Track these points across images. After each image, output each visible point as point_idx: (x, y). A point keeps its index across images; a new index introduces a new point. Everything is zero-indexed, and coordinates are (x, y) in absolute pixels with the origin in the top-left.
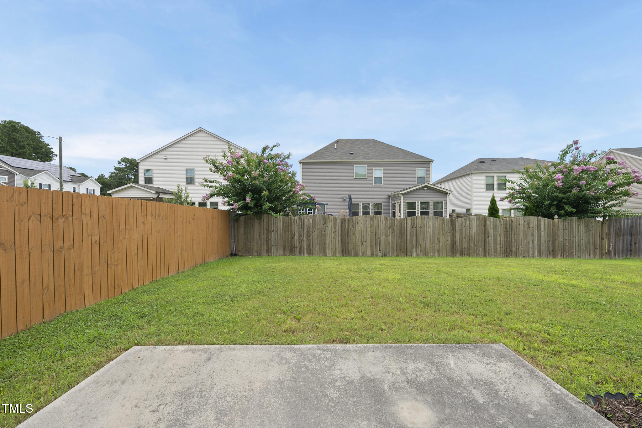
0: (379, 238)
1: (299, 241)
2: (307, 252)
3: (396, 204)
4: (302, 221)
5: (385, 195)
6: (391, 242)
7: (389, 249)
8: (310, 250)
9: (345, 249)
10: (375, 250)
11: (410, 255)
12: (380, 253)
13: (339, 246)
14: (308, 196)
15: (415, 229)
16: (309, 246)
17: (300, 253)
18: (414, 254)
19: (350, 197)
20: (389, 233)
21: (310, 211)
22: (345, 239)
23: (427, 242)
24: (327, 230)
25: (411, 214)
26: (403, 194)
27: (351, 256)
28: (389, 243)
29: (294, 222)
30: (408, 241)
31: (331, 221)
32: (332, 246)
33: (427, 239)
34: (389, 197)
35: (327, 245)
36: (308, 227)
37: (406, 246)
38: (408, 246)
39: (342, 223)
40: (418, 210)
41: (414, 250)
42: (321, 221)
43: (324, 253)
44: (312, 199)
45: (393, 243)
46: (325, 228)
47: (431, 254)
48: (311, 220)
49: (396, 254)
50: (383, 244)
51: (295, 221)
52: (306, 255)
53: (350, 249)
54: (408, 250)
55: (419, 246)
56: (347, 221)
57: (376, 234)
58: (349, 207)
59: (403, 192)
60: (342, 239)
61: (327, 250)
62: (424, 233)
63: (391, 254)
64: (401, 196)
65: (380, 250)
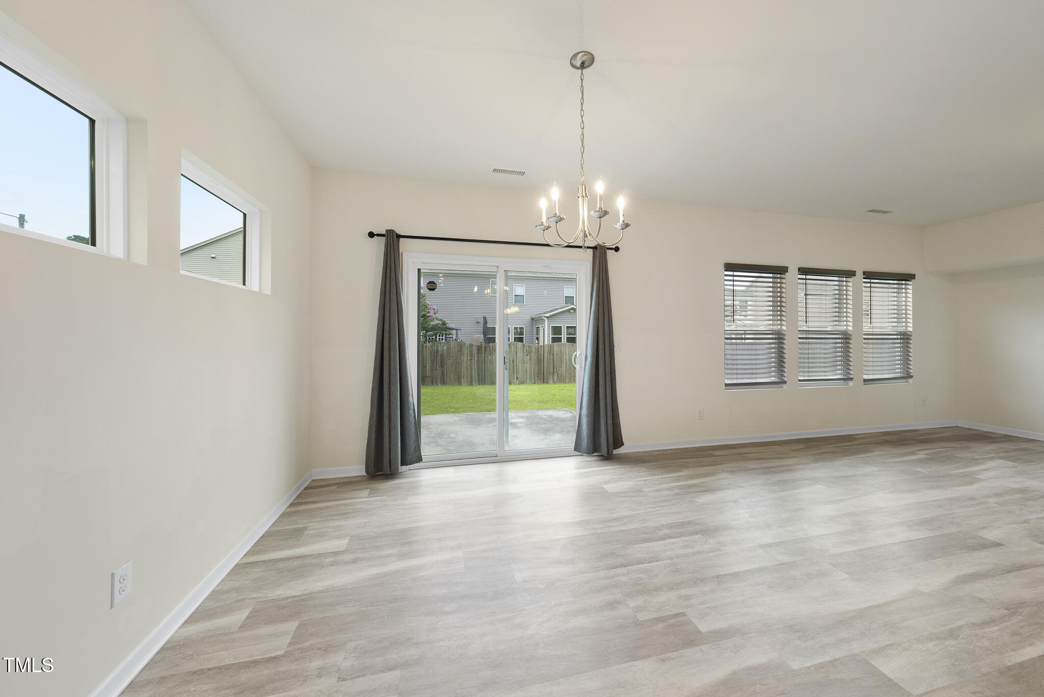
0: (516, 366)
1: (432, 370)
2: (440, 381)
3: (540, 328)
4: (436, 348)
5: (528, 318)
6: (528, 369)
7: (527, 376)
8: (444, 379)
9: (482, 378)
10: (512, 378)
11: (547, 383)
12: (517, 382)
13: (475, 374)
14: (440, 320)
15: (552, 356)
16: (443, 374)
17: (432, 383)
18: (551, 381)
19: (485, 319)
20: (527, 360)
21: (441, 337)
22: (482, 367)
23: (563, 369)
24: (462, 359)
25: (556, 340)
26: (547, 317)
27: (488, 384)
28: (527, 370)
29: (426, 349)
30: (545, 368)
31: (467, 348)
32: (467, 374)
33: (564, 366)
34: (533, 319)
35: (462, 374)
36: (442, 355)
37: (543, 373)
38: (545, 373)
39: (478, 350)
40: (564, 336)
41: (551, 377)
42: (457, 348)
43: (459, 382)
44: (444, 324)
45: (530, 370)
46: (461, 355)
47: (567, 380)
48: (445, 348)
49: (533, 382)
50: (520, 371)
51: (428, 348)
52: (439, 385)
53: (486, 377)
54: (546, 377)
55: (556, 373)
56: (483, 348)
57: (513, 362)
58: (483, 331)
59: (548, 315)
60: (478, 368)
61: (462, 379)
62: (561, 361)
63: (528, 381)
64: (546, 319)
65: (517, 378)
